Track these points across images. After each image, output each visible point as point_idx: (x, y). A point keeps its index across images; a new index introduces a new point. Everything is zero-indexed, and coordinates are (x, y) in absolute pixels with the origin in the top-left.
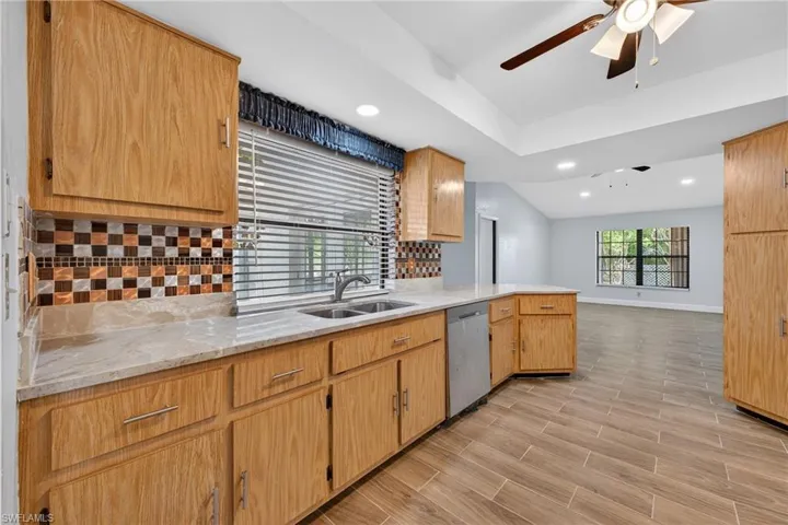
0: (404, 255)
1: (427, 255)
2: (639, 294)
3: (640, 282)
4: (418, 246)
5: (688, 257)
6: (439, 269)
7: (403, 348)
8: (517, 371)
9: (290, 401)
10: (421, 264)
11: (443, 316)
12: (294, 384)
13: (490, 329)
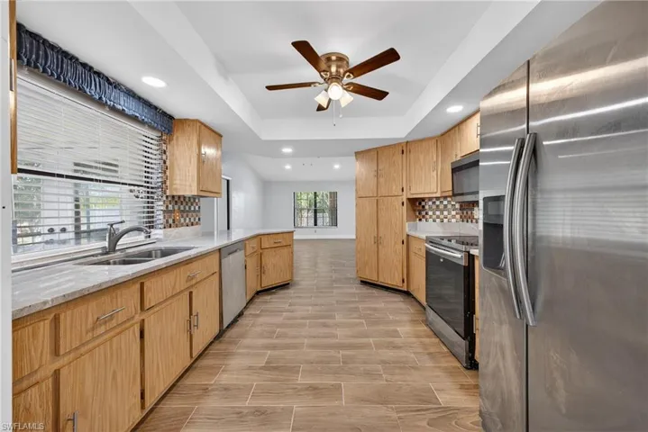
0: (170, 207)
1: (190, 208)
2: (315, 231)
3: (316, 225)
4: (187, 200)
6: (199, 219)
7: (194, 282)
8: (259, 289)
9: (111, 339)
10: (185, 215)
11: (217, 256)
12: (114, 323)
13: (246, 261)
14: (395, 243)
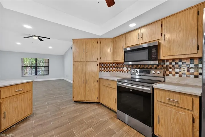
2: (36, 78)
3: (36, 74)
5: (48, 67)
14: (94, 82)
